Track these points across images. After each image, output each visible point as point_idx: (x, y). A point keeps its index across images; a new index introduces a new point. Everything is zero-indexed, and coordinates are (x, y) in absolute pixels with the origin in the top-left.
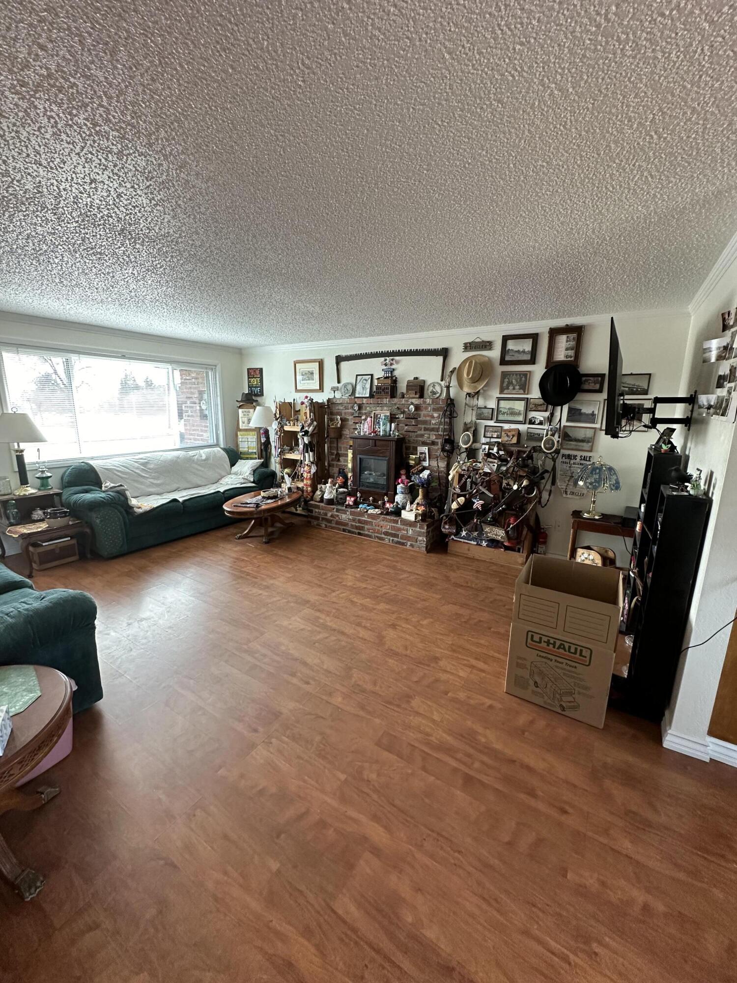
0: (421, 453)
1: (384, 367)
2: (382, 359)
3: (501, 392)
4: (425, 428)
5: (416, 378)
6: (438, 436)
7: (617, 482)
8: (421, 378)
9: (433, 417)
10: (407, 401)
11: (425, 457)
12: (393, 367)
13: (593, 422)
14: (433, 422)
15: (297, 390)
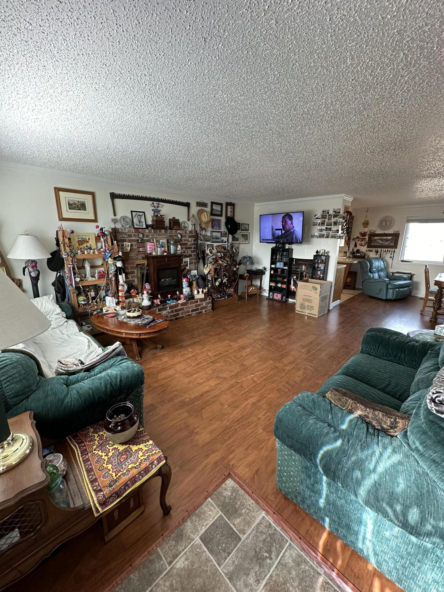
0: (185, 262)
1: (153, 208)
2: (151, 202)
3: (213, 228)
4: (185, 247)
5: (174, 218)
6: (192, 252)
7: (253, 262)
8: (177, 218)
9: (189, 241)
10: (176, 232)
11: (187, 264)
12: (159, 209)
13: (238, 241)
14: (189, 243)
15: (62, 219)
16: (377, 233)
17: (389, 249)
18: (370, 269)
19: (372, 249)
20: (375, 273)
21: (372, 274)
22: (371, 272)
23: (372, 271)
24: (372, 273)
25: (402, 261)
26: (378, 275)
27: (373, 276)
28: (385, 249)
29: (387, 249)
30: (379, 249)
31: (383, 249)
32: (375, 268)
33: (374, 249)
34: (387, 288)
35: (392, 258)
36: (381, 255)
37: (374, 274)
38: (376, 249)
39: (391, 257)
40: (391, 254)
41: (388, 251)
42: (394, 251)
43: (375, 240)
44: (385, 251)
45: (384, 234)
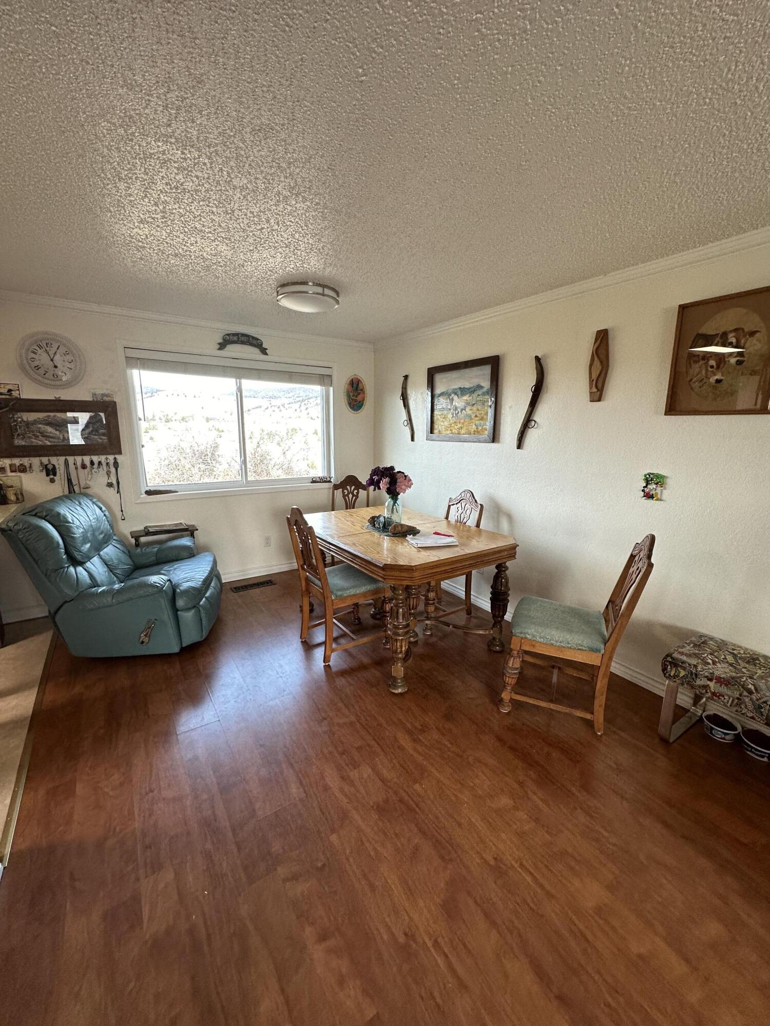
16: (25, 395)
17: (96, 459)
18: (67, 552)
19: (26, 461)
20: (89, 559)
21: (80, 569)
22: (76, 562)
23: (79, 557)
24: (81, 564)
25: (149, 493)
26: (105, 563)
27: (91, 575)
28: (79, 459)
29: (87, 459)
30: (54, 460)
31: (71, 459)
32: (85, 540)
33: (36, 461)
34: (175, 610)
35: (116, 485)
36: (70, 481)
37: (88, 564)
38: (45, 460)
39: (110, 485)
40: (108, 473)
41: (92, 463)
42: (116, 464)
43: (28, 424)
44: (84, 467)
45: (58, 401)
